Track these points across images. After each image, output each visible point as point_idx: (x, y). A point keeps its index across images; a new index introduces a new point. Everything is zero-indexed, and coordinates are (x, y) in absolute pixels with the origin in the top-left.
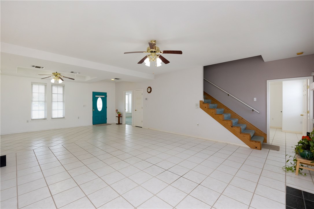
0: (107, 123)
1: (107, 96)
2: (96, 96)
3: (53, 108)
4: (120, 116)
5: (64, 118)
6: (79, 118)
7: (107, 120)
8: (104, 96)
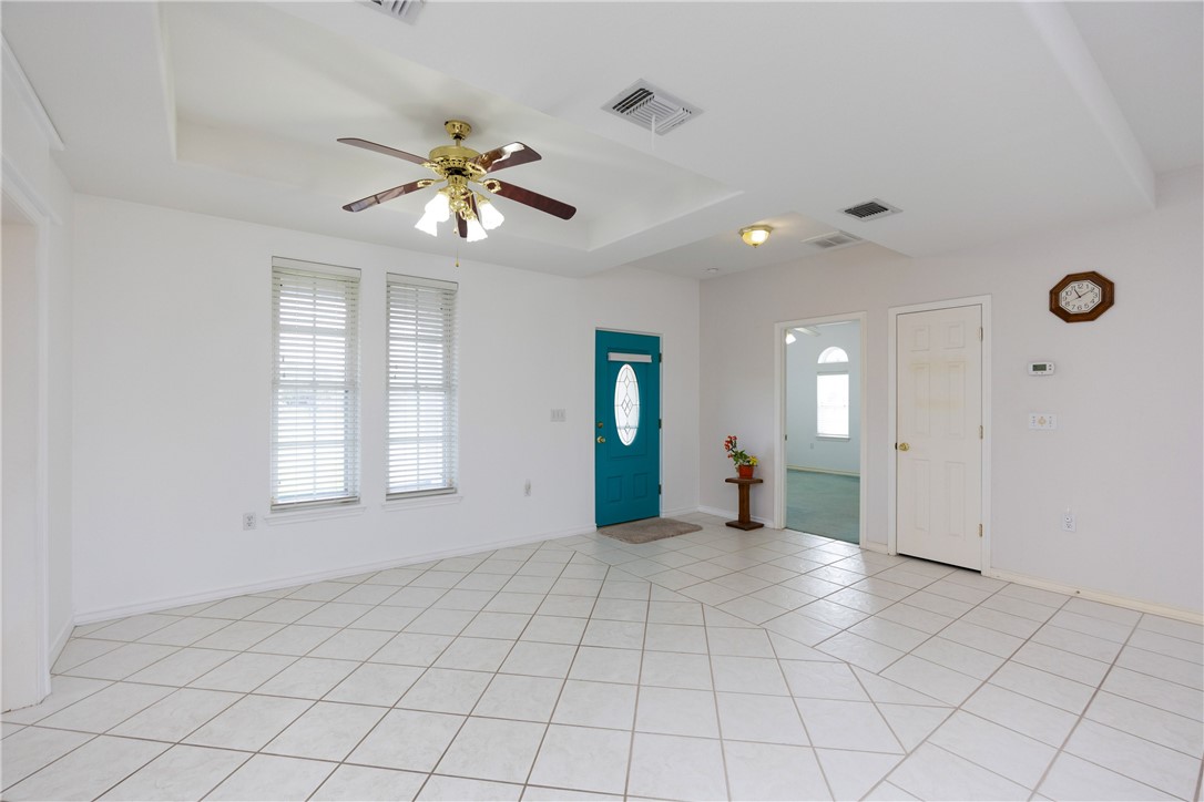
0: (664, 514)
1: (660, 356)
2: (614, 357)
3: (395, 431)
4: (747, 478)
5: (449, 490)
6: (528, 488)
7: (664, 498)
8: (647, 359)
